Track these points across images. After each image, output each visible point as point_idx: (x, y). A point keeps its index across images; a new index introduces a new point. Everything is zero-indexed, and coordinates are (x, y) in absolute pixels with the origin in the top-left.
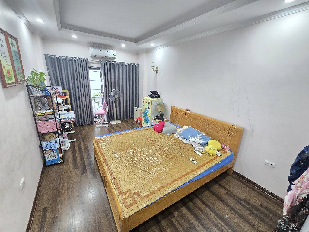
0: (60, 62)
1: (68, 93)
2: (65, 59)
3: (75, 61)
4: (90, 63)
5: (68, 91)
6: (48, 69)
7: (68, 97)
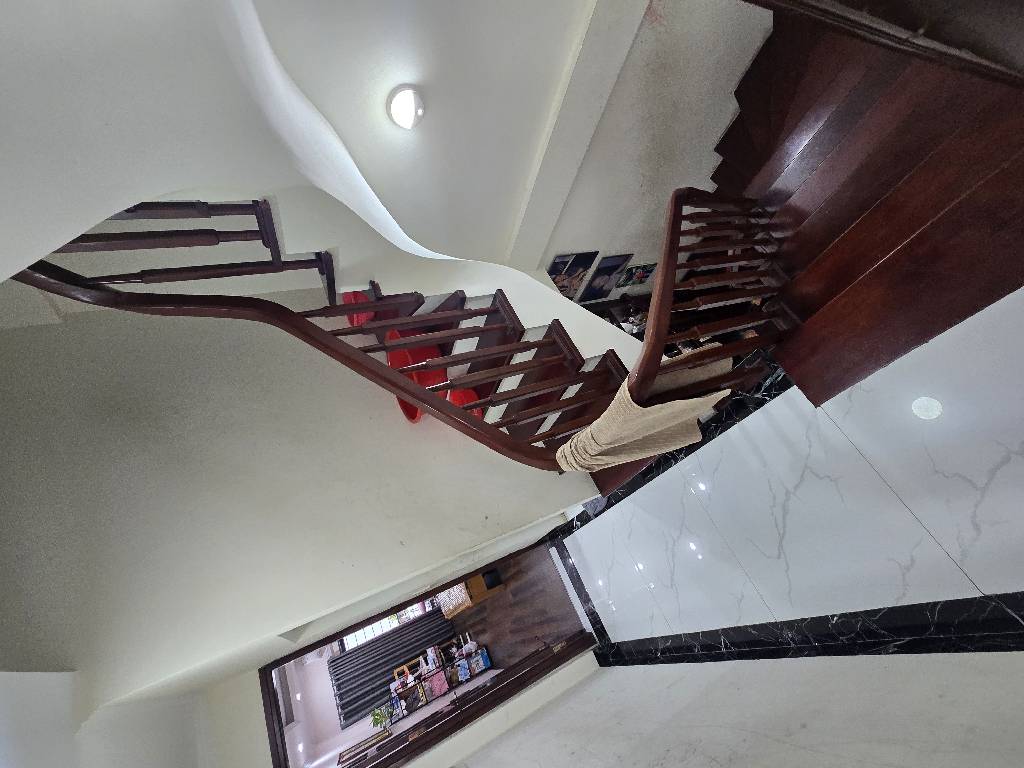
0: (347, 703)
1: (398, 670)
2: (341, 697)
3: (338, 680)
4: (333, 651)
5: (396, 671)
6: (365, 716)
7: (405, 668)
